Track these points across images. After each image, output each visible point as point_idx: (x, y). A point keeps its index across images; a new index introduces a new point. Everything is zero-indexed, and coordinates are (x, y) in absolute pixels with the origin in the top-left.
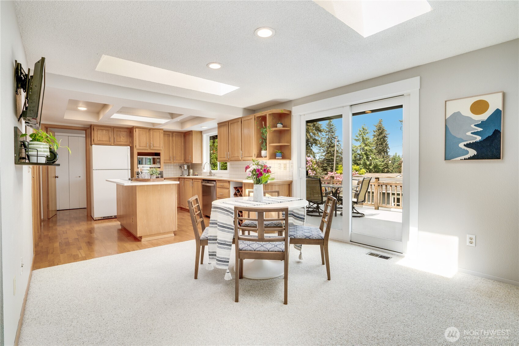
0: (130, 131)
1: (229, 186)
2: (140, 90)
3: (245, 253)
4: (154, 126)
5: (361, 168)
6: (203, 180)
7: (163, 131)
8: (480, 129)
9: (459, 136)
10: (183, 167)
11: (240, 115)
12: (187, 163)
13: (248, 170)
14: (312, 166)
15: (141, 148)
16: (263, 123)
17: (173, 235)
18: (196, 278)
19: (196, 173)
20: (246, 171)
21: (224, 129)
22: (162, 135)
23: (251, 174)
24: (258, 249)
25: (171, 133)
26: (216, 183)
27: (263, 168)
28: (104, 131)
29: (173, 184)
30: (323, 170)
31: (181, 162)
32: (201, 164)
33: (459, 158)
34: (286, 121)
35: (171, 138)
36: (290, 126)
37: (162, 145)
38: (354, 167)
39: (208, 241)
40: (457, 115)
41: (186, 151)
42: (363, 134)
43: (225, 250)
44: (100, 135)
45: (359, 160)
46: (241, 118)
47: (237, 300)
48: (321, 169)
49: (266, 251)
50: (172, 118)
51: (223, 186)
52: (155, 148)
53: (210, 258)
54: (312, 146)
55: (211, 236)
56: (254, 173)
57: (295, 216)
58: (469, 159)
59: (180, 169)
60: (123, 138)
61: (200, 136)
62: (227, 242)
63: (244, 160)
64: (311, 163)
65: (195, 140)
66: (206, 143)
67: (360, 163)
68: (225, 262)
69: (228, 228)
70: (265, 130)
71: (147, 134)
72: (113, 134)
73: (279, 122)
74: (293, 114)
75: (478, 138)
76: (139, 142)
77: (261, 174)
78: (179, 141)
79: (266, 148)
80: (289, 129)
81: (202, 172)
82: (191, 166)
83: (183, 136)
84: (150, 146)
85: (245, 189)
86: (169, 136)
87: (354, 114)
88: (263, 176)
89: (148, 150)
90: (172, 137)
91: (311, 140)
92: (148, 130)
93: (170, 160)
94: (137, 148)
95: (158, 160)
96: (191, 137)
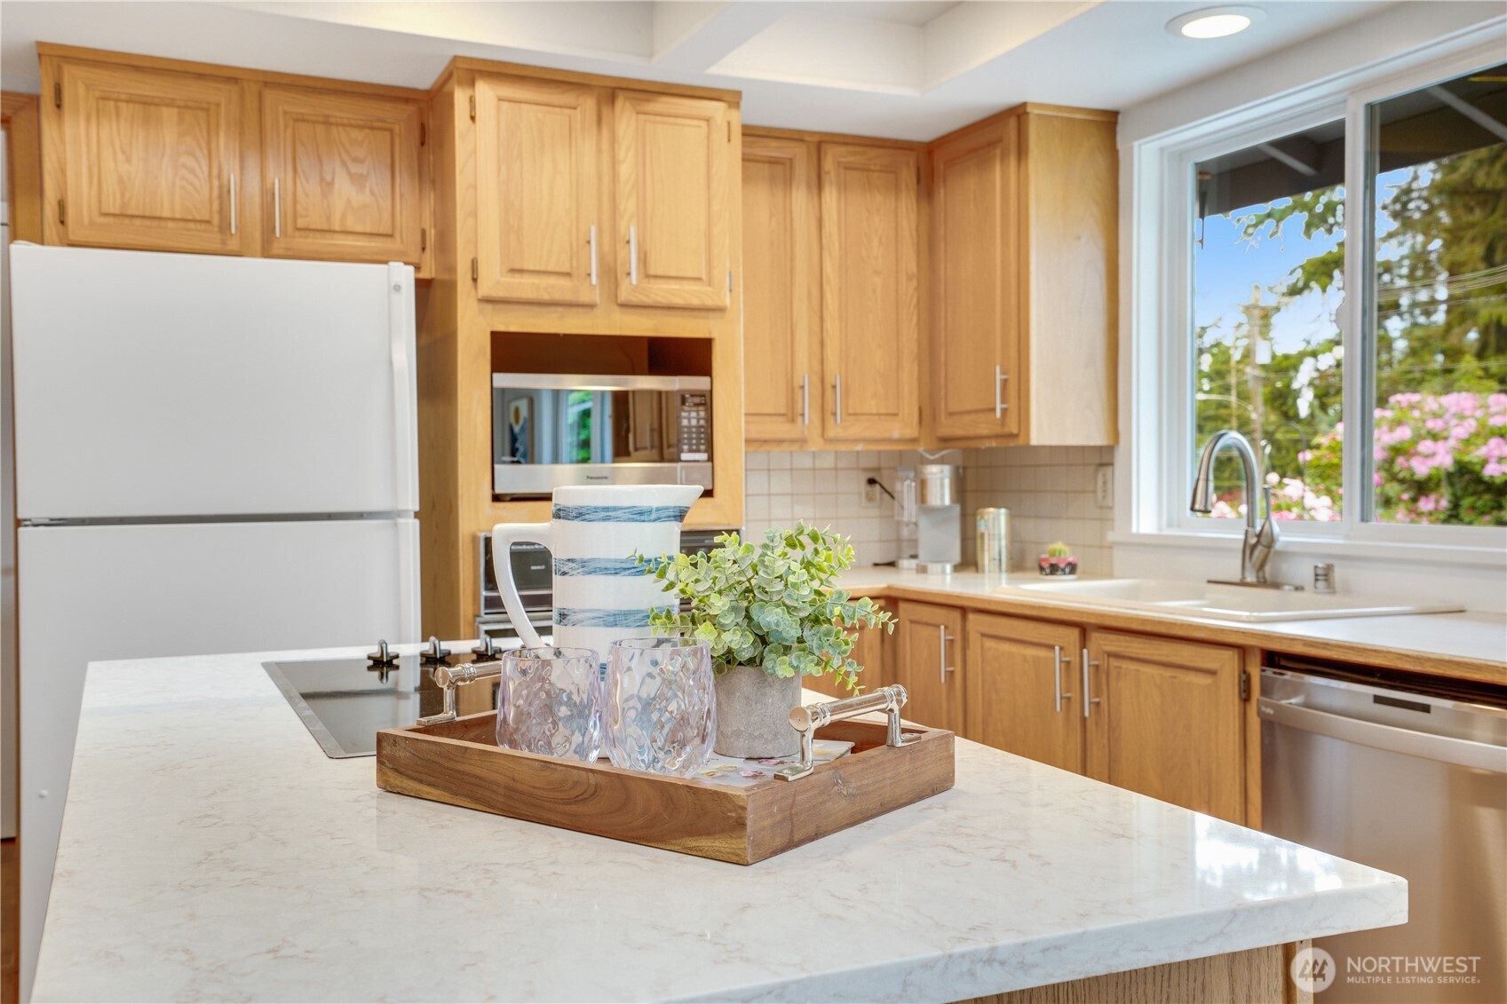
0: (418, 116)
10: (907, 489)
12: (946, 441)
15: (526, 287)
19: (1060, 550)
22: (729, 156)
25: (798, 148)
28: (169, 114)
31: (896, 434)
35: (800, 196)
37: (728, 257)
44: (129, 160)
52: (662, 292)
59: (870, 498)
60: (355, 201)
61: (1101, 161)
71: (588, 146)
72: (251, 153)
76: (508, 228)
81: (1111, 537)
83: (908, 176)
84: (611, 274)
86: (789, 182)
89: (592, 306)
90: (809, 187)
92: (588, 103)
93: (792, 415)
94: (486, 288)
95: (690, 418)
96: (999, 175)
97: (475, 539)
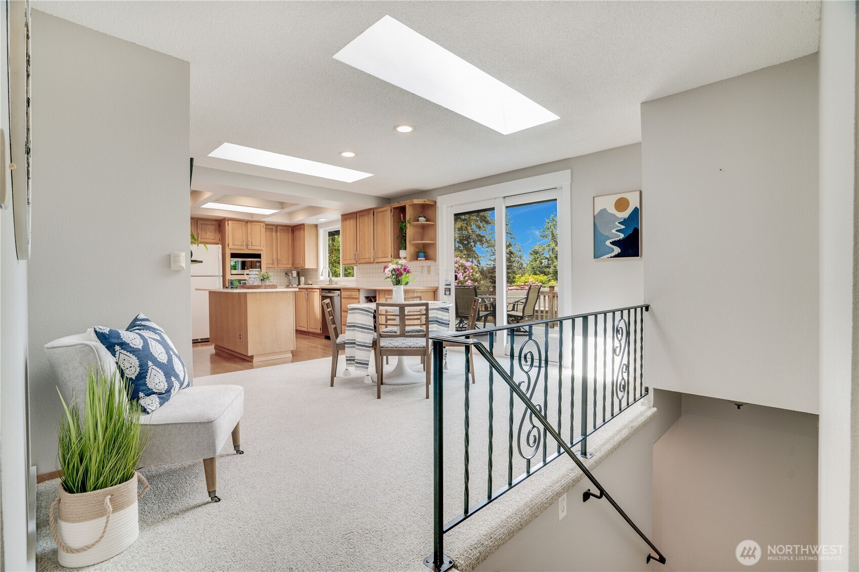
0: (219, 224)
1: (359, 296)
2: (251, 176)
3: (387, 350)
4: (252, 218)
5: (550, 280)
6: (323, 289)
7: (264, 225)
8: (623, 227)
9: (606, 234)
10: (290, 274)
11: (371, 205)
12: (296, 268)
13: (387, 270)
14: (472, 275)
15: (235, 247)
16: (402, 216)
17: (291, 355)
18: (332, 385)
19: (310, 282)
20: (384, 271)
21: (351, 223)
22: (263, 230)
23: (390, 274)
24: (400, 346)
25: (274, 227)
26: (341, 292)
27: (403, 268)
29: (290, 292)
30: (491, 282)
31: (288, 267)
32: (316, 270)
33: (606, 256)
34: (429, 213)
35: (274, 234)
36: (434, 220)
37: (263, 243)
38: (540, 278)
39: (346, 345)
40: (604, 212)
41: (295, 251)
42: (552, 227)
43: (364, 352)
45: (547, 267)
46: (373, 209)
47: (379, 397)
48: (490, 282)
49: (407, 348)
50: (282, 208)
51: (351, 295)
52: (254, 248)
53: (347, 364)
54: (475, 246)
55: (348, 340)
56: (394, 273)
57: (439, 322)
58: (615, 256)
59: (286, 276)
60: (210, 235)
61: (315, 231)
62: (367, 343)
63: (377, 263)
64: (472, 271)
65: (308, 237)
66: (323, 241)
67: (549, 272)
68: (364, 364)
69: (368, 329)
70: (404, 224)
71: (244, 229)
72: (196, 228)
73: (422, 215)
74: (438, 205)
75: (622, 236)
76: (233, 240)
77: (401, 274)
78: (284, 238)
79: (406, 245)
80: (433, 223)
81: (318, 280)
82: (302, 272)
83: (290, 231)
84: (247, 246)
85: (379, 298)
86: (272, 232)
87: (507, 207)
88: (403, 276)
89: (244, 250)
90: (275, 232)
91: (474, 236)
92: (244, 223)
93: (273, 264)
94: (230, 247)
95: (258, 264)
96: (302, 232)
97: (229, 280)
